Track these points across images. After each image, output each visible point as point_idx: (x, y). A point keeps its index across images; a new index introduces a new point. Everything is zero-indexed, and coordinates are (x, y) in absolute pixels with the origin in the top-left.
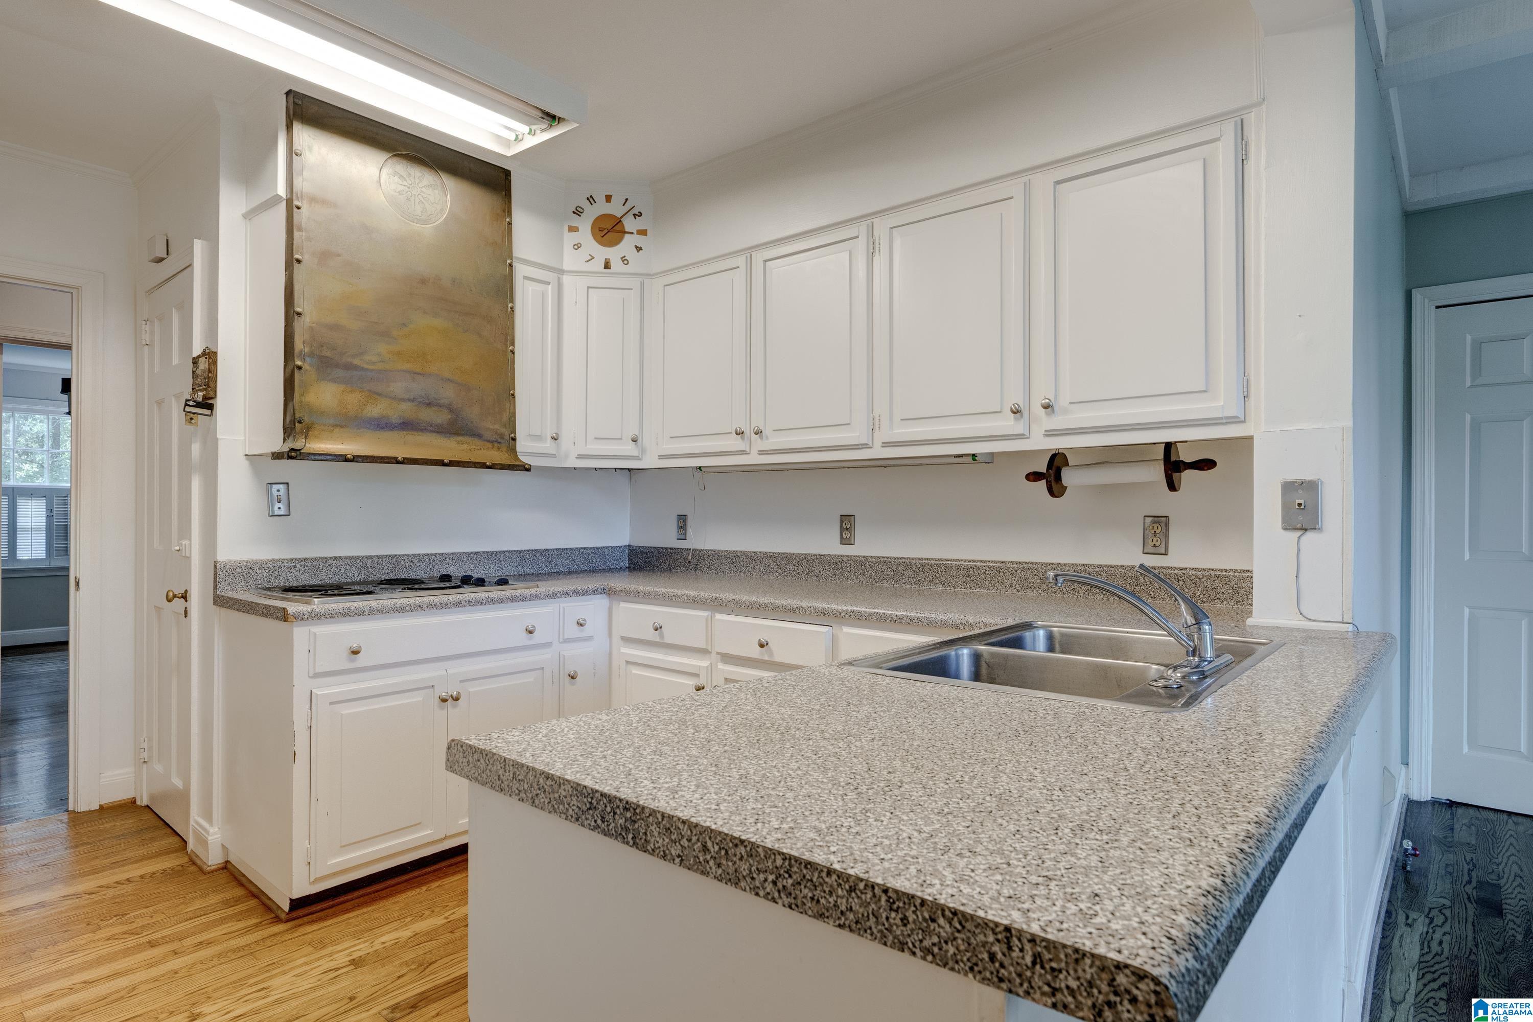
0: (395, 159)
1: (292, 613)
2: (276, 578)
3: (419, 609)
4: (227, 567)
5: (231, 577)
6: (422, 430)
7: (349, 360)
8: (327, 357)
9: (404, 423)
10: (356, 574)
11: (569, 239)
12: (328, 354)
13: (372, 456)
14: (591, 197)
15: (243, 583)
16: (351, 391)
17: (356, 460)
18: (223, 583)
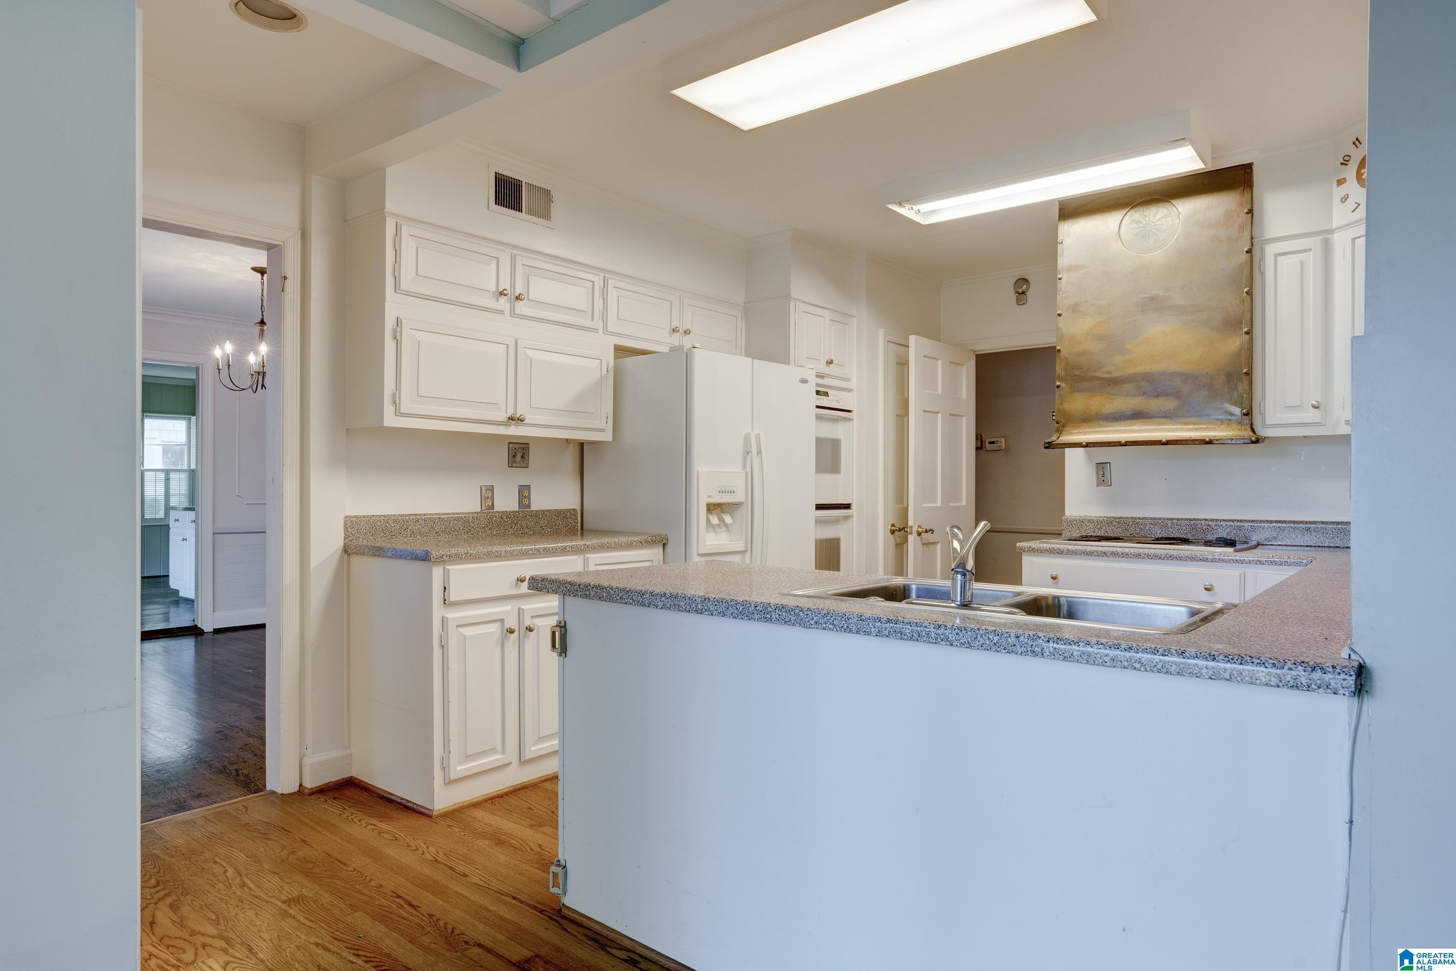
0: (1132, 211)
1: (1018, 547)
2: (1099, 529)
3: (1104, 555)
4: (1068, 520)
5: (1071, 527)
6: (1151, 418)
7: (1093, 374)
8: (1077, 375)
9: (1134, 414)
10: (1158, 532)
11: (1338, 192)
12: (1078, 373)
13: (1101, 442)
14: (1357, 139)
15: (1077, 532)
16: (1094, 396)
17: (1089, 445)
18: (1066, 530)
